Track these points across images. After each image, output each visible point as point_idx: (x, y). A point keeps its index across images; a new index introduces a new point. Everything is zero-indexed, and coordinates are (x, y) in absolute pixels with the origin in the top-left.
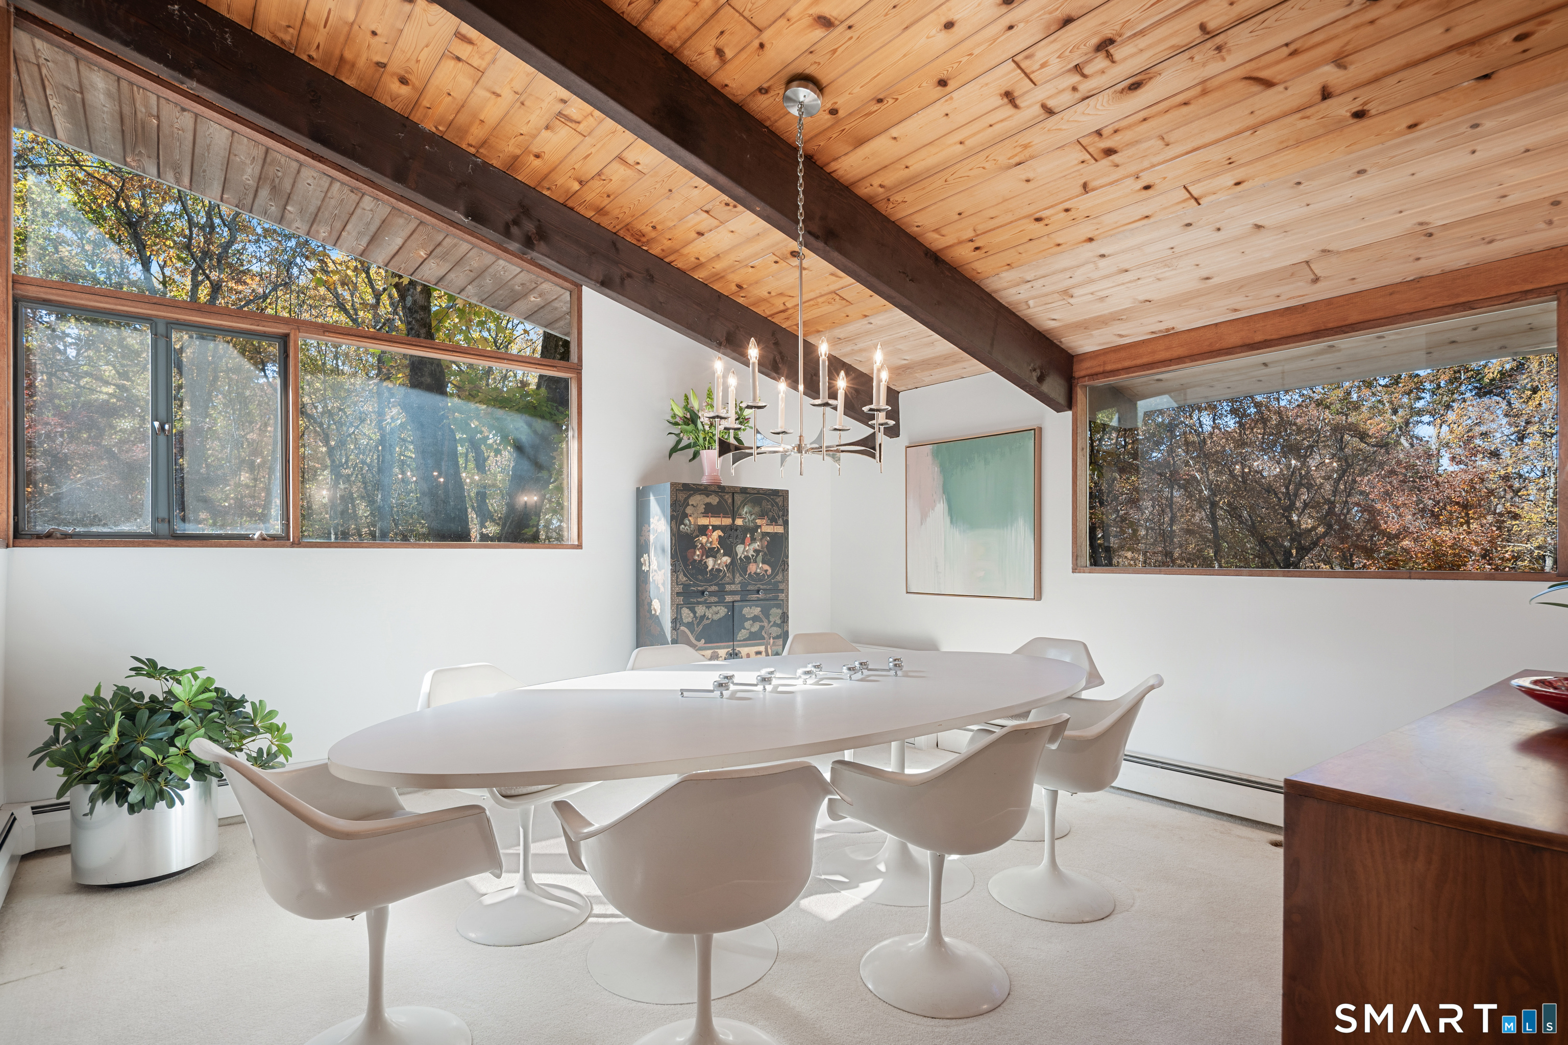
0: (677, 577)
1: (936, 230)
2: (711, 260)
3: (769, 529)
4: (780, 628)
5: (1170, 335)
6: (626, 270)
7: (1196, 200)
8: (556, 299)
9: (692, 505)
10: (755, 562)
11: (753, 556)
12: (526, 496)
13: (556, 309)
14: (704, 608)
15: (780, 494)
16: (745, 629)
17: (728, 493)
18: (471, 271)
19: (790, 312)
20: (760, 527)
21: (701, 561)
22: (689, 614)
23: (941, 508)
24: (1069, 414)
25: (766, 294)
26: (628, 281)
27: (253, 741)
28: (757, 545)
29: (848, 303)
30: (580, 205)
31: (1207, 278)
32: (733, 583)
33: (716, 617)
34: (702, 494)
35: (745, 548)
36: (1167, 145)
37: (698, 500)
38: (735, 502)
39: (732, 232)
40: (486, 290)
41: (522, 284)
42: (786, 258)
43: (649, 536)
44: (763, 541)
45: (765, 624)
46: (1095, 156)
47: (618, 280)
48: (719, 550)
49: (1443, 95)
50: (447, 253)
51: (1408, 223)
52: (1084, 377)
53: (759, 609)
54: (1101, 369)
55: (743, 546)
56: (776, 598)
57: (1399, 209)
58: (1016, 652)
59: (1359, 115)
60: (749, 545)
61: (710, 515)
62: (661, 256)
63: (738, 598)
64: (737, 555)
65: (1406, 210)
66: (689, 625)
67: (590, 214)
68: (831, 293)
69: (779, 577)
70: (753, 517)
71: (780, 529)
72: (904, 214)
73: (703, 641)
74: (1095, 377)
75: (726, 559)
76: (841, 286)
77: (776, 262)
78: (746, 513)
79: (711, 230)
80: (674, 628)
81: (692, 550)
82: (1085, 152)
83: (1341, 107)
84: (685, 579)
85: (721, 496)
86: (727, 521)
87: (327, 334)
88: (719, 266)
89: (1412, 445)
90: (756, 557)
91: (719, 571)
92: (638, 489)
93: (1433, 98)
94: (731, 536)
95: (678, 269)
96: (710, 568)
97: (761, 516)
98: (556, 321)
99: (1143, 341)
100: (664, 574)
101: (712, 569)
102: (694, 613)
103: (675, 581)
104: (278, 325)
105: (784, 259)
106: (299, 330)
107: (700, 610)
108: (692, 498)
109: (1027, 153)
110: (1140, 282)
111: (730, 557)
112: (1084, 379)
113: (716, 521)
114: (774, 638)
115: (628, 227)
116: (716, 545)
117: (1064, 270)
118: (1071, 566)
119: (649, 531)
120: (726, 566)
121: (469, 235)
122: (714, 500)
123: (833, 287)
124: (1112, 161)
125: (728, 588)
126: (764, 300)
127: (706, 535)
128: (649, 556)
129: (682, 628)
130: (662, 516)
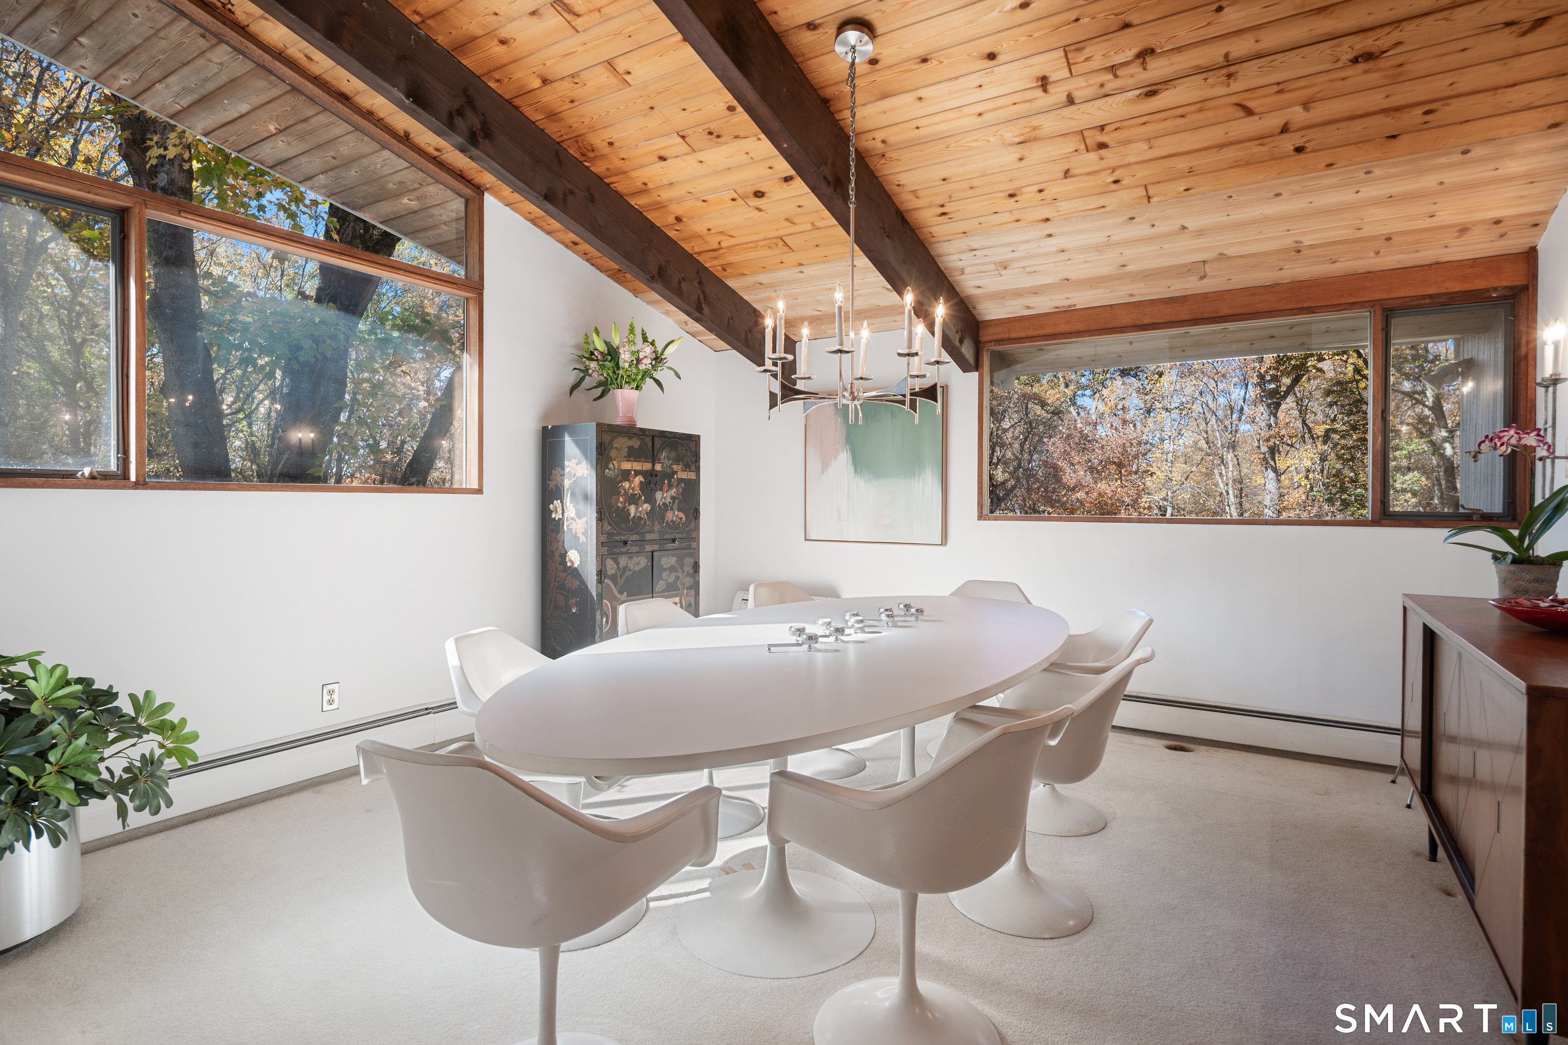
0: (602, 526)
1: (914, 192)
2: (661, 187)
3: (683, 475)
4: (693, 577)
5: (1068, 313)
6: (568, 186)
7: (1149, 198)
8: (438, 205)
9: (616, 448)
10: (672, 509)
11: (670, 503)
12: (300, 432)
13: (432, 216)
14: (627, 558)
15: (693, 439)
16: (663, 580)
17: (648, 436)
18: (334, 158)
19: (722, 251)
20: (676, 472)
21: (624, 508)
22: (612, 565)
23: (843, 458)
24: (975, 375)
25: (705, 231)
26: (570, 198)
27: (134, 745)
28: (673, 492)
29: (790, 250)
30: (530, 105)
31: (1124, 266)
32: (653, 532)
33: (637, 568)
34: (625, 436)
35: (663, 494)
36: (1151, 148)
37: (622, 443)
38: (655, 448)
39: (701, 162)
40: (345, 183)
41: (400, 183)
42: (747, 197)
43: (563, 480)
44: (679, 487)
45: (680, 574)
46: (1089, 147)
47: (560, 196)
48: (640, 497)
49: (1361, 145)
50: (310, 133)
51: (1289, 242)
52: (991, 341)
53: (675, 559)
54: (1006, 336)
55: (661, 492)
56: (689, 548)
57: (1288, 228)
58: (955, 594)
59: (1299, 150)
60: (666, 492)
61: (632, 459)
62: (601, 175)
63: (656, 547)
64: (656, 503)
65: (1293, 230)
66: (613, 578)
67: (535, 116)
68: (776, 238)
69: (692, 526)
70: (670, 462)
71: (692, 476)
72: (892, 172)
73: (625, 594)
74: (1001, 342)
75: (647, 507)
76: (791, 232)
77: (734, 200)
78: (664, 458)
79: (677, 157)
80: (600, 582)
81: (616, 497)
82: (1083, 142)
83: (1288, 143)
84: (609, 527)
85: (641, 439)
86: (647, 466)
87: (183, 214)
88: (666, 195)
89: (1078, 414)
90: (673, 504)
91: (640, 518)
92: (545, 429)
93: (1354, 146)
94: (652, 481)
95: (616, 192)
96: (632, 515)
97: (677, 461)
98: (424, 230)
99: (1046, 314)
100: (586, 522)
101: (634, 516)
102: (618, 564)
103: (600, 531)
104: (117, 196)
105: (744, 197)
106: (146, 205)
107: (623, 561)
108: (616, 440)
109: (1033, 134)
110: (1069, 262)
111: (650, 504)
112: (990, 344)
113: (637, 466)
114: (687, 589)
115: (579, 138)
116: (637, 491)
117: (1008, 245)
118: (976, 514)
119: (563, 475)
120: (647, 513)
121: (360, 116)
122: (636, 443)
123: (780, 233)
124: (1100, 155)
125: (648, 537)
126: (700, 236)
127: (628, 480)
128: (562, 502)
129: (607, 581)
130: (583, 458)
